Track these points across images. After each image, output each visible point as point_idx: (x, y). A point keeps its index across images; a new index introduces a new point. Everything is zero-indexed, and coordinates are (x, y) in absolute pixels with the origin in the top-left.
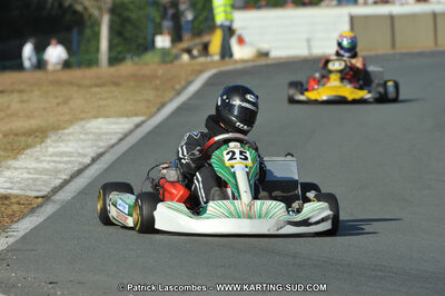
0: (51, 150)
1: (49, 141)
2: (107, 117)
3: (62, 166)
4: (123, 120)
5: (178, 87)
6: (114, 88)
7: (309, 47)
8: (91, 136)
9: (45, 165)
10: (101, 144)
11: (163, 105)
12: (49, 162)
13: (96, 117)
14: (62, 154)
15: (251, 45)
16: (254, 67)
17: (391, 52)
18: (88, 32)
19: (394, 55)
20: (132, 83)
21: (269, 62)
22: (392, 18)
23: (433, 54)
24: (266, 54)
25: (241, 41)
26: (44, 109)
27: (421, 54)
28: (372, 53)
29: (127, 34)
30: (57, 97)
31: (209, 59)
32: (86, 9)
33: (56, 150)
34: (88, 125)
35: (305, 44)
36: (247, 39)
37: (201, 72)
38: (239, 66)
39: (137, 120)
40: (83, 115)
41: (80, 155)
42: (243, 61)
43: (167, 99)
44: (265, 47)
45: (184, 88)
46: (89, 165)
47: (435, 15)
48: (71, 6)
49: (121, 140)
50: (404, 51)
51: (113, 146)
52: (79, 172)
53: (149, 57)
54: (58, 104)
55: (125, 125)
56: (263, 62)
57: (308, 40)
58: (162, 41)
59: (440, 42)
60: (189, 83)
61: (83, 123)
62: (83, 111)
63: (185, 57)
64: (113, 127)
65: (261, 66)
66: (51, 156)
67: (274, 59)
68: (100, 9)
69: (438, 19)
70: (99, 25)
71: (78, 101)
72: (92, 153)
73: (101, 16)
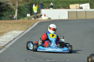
0: (5, 37)
1: (4, 35)
2: (16, 30)
3: (7, 40)
4: (20, 31)
5: (31, 25)
6: (18, 24)
7: (59, 17)
8: (13, 34)
9: (3, 40)
10: (15, 36)
11: (28, 28)
12: (4, 39)
13: (14, 30)
14: (7, 38)
15: (47, 16)
16: (48, 21)
17: (76, 19)
18: (13, 13)
19: (77, 20)
20: (22, 24)
21: (51, 20)
22: (77, 12)
23: (85, 20)
24: (50, 19)
25: (45, 15)
26: (3, 28)
27: (83, 20)
28: (73, 19)
29: (21, 13)
30: (6, 26)
31: (38, 19)
32: (13, 8)
33: (6, 37)
34: (12, 32)
35: (58, 17)
36: (46, 15)
37: (36, 22)
38: (45, 21)
39: (23, 31)
40: (11, 30)
41: (11, 38)
42: (45, 20)
43: (29, 27)
44: (50, 17)
45: (33, 25)
46: (12, 40)
47: (86, 12)
48: (9, 7)
49: (19, 35)
50: (79, 19)
51: (18, 36)
52: (10, 42)
53: (25, 18)
54: (6, 27)
55: (20, 32)
56: (49, 20)
57: (59, 16)
58: (28, 15)
59: (87, 17)
60: (34, 24)
61: (11, 32)
62: (11, 29)
63: (33, 19)
64: (18, 32)
65: (49, 21)
66: (5, 38)
67: (52, 20)
68: (15, 8)
69: (87, 12)
70: (15, 11)
71: (10, 27)
72: (13, 38)
73: (16, 9)
